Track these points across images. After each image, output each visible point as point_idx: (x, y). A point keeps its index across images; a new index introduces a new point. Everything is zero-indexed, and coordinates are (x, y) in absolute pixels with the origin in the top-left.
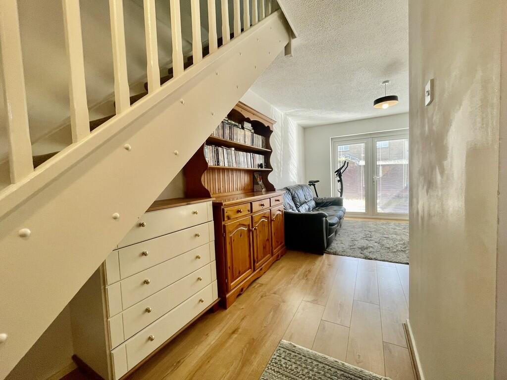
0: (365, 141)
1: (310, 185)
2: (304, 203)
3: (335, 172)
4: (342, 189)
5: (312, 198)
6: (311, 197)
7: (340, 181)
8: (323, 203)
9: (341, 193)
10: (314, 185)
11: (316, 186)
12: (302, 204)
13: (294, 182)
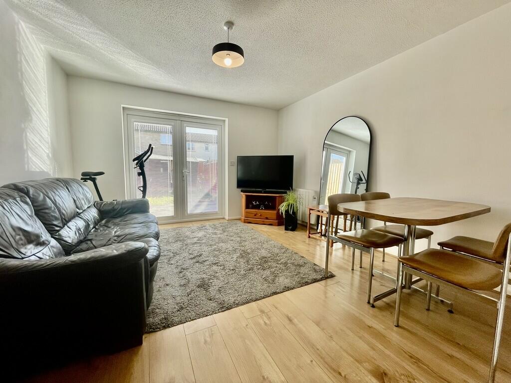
0: (173, 124)
1: (85, 180)
2: (73, 217)
3: (134, 160)
4: (145, 186)
5: (92, 203)
6: (89, 202)
7: (142, 174)
8: (114, 210)
9: (144, 192)
10: (94, 180)
11: (97, 182)
12: (70, 221)
13: (43, 172)
